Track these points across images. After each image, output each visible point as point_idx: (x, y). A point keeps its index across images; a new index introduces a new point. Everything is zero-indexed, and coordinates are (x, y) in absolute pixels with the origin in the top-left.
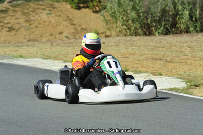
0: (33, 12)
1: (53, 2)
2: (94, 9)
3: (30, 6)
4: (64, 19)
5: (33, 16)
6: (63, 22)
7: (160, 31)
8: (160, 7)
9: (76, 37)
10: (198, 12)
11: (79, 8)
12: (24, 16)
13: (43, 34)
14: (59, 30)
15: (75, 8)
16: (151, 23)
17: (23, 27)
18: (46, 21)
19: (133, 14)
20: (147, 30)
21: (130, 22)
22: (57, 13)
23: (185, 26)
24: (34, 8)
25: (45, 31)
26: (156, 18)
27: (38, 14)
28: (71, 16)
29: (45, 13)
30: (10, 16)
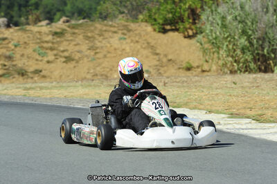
0: (100, 35)
1: (127, 22)
2: (186, 33)
3: (96, 28)
4: (144, 46)
5: (99, 42)
6: (142, 50)
9: (160, 71)
11: (164, 31)
12: (87, 42)
13: (113, 67)
15: (159, 32)
16: (268, 53)
17: (87, 56)
18: (118, 49)
19: (243, 41)
20: (262, 63)
21: (238, 52)
22: (133, 38)
24: (101, 30)
26: (275, 47)
27: (107, 38)
28: (153, 43)
29: (117, 38)
30: (68, 40)
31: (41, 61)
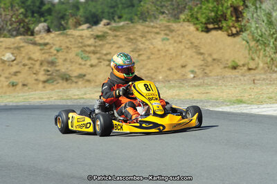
0: (142, 37)
1: (169, 22)
2: (230, 32)
3: (138, 29)
4: (187, 46)
5: (142, 43)
6: (185, 50)
9: (206, 71)
11: (207, 30)
12: (130, 44)
13: (158, 69)
14: (181, 62)
15: (202, 31)
18: (162, 50)
22: (176, 39)
24: (143, 32)
25: (161, 64)
27: (149, 39)
28: (196, 42)
29: (159, 39)
30: (110, 43)
31: (85, 65)
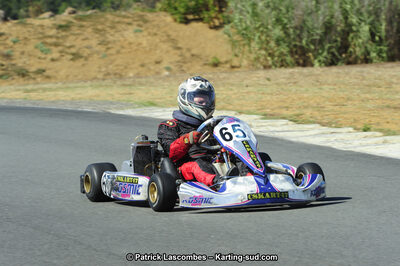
0: (112, 28)
1: (143, 11)
2: (212, 24)
3: (107, 19)
4: (163, 39)
5: (111, 35)
6: (161, 44)
7: (321, 58)
8: (321, 18)
9: (184, 68)
10: (383, 27)
11: (187, 22)
12: (97, 35)
13: (128, 65)
14: (155, 58)
15: (181, 22)
16: (307, 44)
17: (98, 53)
18: (133, 43)
19: (278, 32)
20: (300, 56)
21: (272, 44)
22: (150, 30)
23: (363, 50)
24: (113, 22)
25: (132, 59)
26: (315, 37)
27: (120, 31)
28: (173, 35)
29: (131, 31)
30: (75, 35)
31: (45, 59)
